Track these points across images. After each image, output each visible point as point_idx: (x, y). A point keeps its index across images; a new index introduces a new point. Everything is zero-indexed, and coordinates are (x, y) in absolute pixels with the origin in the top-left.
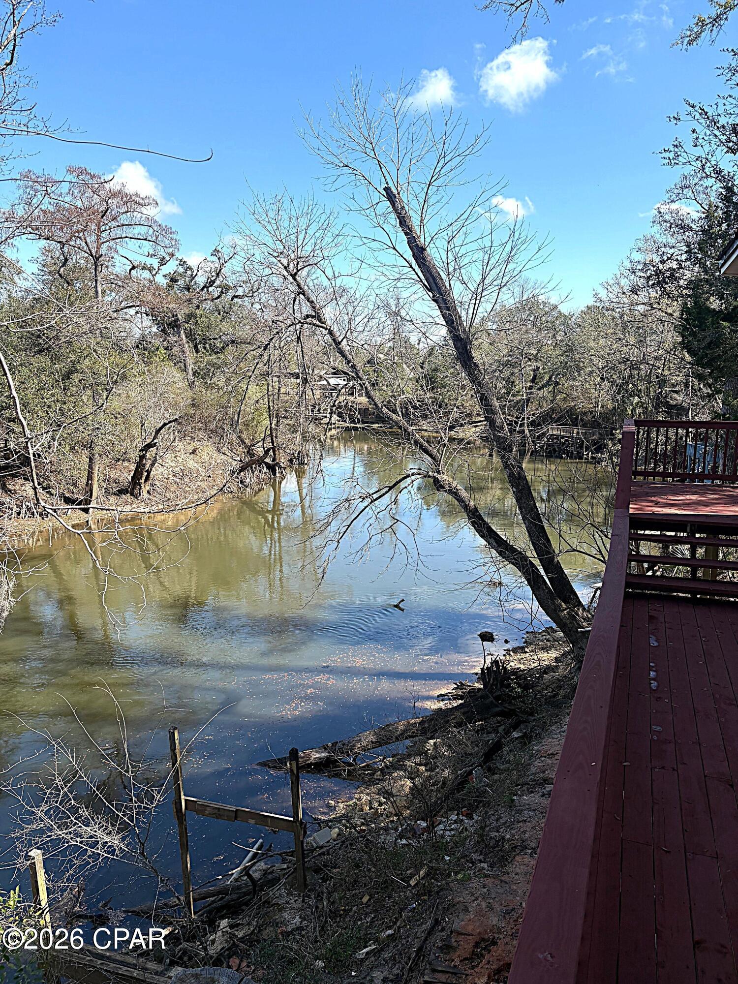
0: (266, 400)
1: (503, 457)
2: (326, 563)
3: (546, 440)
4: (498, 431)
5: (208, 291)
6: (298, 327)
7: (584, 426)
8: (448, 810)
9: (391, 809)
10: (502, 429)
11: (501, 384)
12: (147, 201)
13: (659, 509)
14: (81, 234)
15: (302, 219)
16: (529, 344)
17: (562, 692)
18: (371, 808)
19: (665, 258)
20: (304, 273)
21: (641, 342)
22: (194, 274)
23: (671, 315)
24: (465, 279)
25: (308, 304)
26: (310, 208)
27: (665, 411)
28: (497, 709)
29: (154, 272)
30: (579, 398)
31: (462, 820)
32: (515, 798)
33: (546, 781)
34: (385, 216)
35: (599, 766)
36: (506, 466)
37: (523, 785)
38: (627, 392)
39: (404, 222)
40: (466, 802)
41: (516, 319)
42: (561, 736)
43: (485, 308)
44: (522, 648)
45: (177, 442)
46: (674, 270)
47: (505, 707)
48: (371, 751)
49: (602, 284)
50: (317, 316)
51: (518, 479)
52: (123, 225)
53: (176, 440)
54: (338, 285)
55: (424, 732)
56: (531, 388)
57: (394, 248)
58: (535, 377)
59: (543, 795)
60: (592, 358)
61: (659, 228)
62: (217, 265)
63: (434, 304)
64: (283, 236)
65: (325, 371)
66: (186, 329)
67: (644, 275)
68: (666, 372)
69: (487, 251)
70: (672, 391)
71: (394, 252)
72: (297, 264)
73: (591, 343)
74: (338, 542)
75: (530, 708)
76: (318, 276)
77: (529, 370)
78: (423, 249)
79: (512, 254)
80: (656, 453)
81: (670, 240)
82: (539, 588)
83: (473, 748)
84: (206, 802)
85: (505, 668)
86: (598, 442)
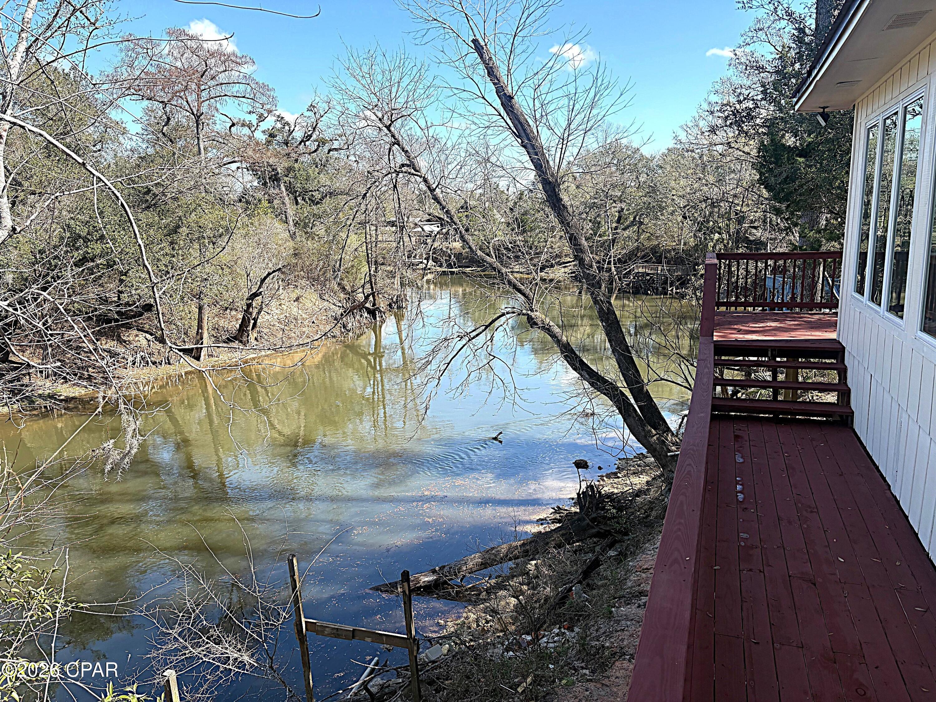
0: (364, 248)
1: (592, 294)
2: (428, 399)
3: (632, 277)
4: (587, 269)
5: (305, 145)
6: (394, 175)
7: (668, 263)
8: (550, 625)
9: (497, 626)
10: (591, 266)
11: (588, 226)
12: (243, 60)
13: (741, 336)
14: (182, 94)
15: (395, 72)
16: (614, 186)
17: (654, 513)
18: (478, 625)
19: (742, 98)
20: (398, 123)
21: (720, 181)
22: (292, 129)
23: (749, 154)
24: (552, 124)
25: (403, 153)
26: (402, 61)
27: (745, 247)
28: (594, 531)
29: (253, 129)
30: (663, 237)
31: (564, 633)
32: (613, 609)
33: (642, 593)
34: (473, 66)
35: (693, 561)
36: (596, 302)
37: (620, 598)
38: (708, 229)
39: (491, 72)
40: (567, 617)
41: (600, 163)
42: (655, 552)
43: (572, 151)
44: (615, 474)
45: (281, 291)
46: (751, 109)
47: (600, 528)
48: (476, 573)
49: (681, 127)
50: (412, 165)
51: (607, 314)
52: (221, 84)
53: (281, 288)
54: (431, 135)
55: (526, 553)
56: (616, 228)
57: (483, 98)
58: (620, 218)
59: (639, 606)
60: (674, 197)
61: (735, 70)
62: (313, 120)
63: (523, 150)
64: (376, 89)
65: (419, 219)
66: (285, 182)
67: (722, 115)
68: (745, 209)
69: (572, 98)
70: (751, 227)
71: (484, 101)
72: (391, 116)
73: (673, 183)
74: (439, 379)
75: (625, 528)
76: (411, 126)
77: (614, 211)
78: (511, 98)
79: (596, 100)
80: (737, 287)
81: (745, 81)
82: (629, 415)
83: (572, 567)
84: (325, 623)
85: (600, 493)
86: (681, 278)
